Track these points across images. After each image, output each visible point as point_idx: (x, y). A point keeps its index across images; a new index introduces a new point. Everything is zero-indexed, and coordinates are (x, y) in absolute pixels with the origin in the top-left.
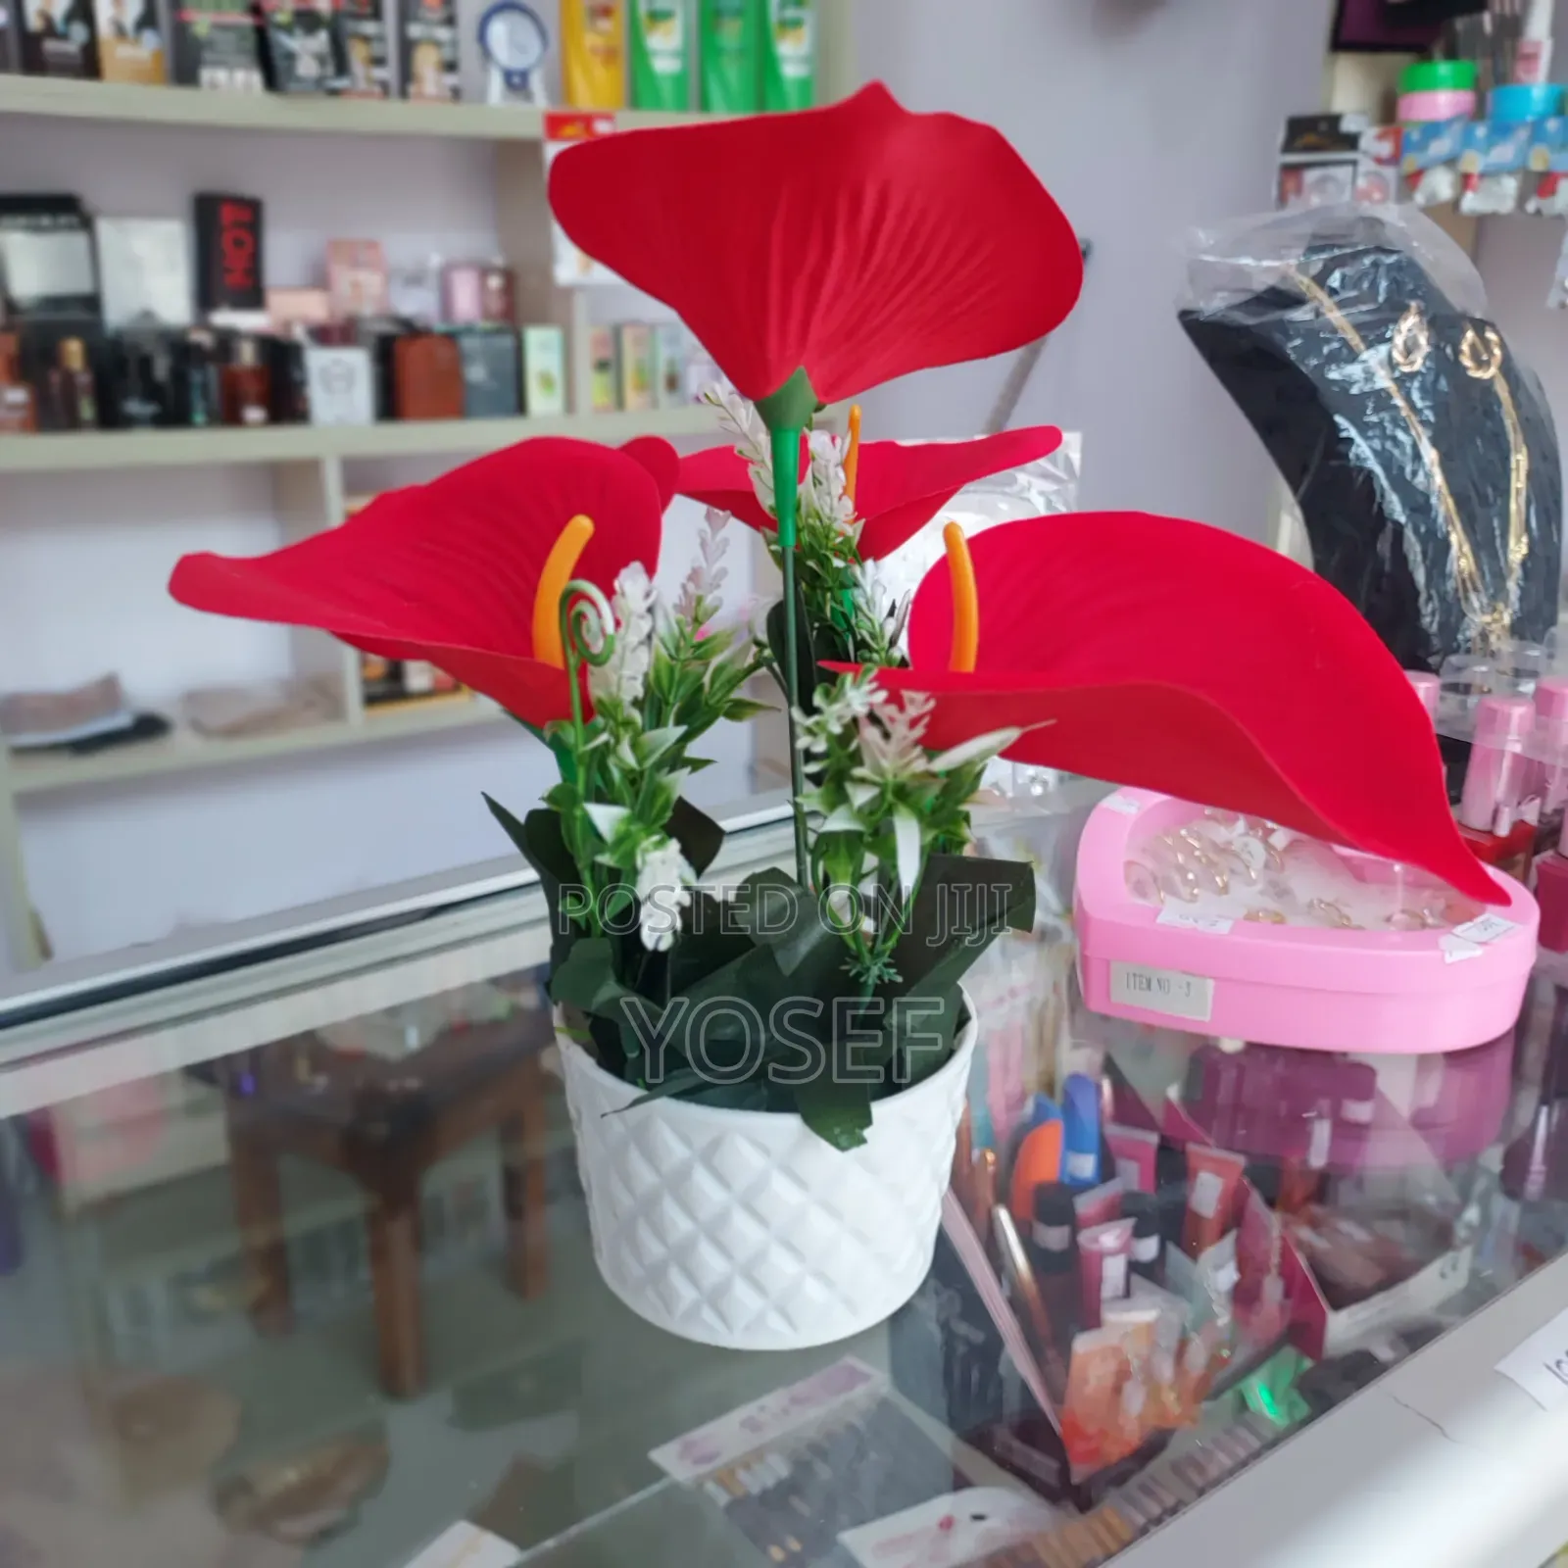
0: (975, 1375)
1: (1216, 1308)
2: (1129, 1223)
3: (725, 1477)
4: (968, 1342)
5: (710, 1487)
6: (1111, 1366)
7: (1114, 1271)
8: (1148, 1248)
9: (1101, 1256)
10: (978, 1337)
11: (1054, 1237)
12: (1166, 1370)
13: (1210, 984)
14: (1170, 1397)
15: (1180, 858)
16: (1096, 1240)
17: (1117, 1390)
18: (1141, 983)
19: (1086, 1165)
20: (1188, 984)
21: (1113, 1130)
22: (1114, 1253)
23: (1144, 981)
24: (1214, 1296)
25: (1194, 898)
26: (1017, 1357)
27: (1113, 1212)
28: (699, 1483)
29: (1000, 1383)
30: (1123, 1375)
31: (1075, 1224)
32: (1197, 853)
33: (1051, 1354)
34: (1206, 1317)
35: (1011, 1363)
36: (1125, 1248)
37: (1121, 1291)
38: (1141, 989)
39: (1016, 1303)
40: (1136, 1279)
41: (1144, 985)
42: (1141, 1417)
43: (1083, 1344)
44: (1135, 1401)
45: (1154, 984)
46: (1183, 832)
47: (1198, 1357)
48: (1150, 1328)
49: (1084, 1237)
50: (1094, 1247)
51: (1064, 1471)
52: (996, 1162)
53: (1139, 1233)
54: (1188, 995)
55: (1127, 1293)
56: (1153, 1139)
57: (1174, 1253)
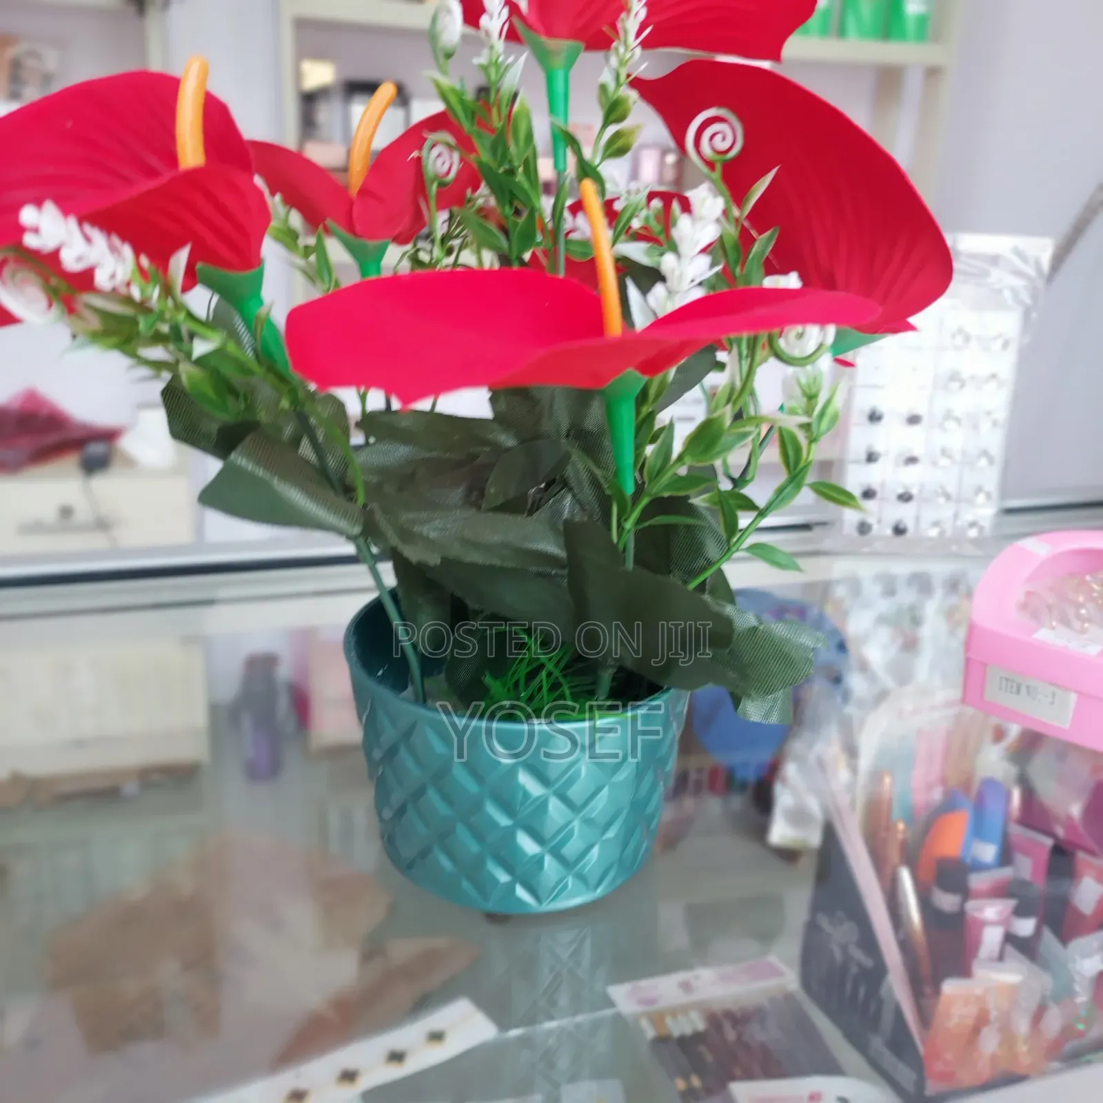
0: (862, 991)
1: (1077, 988)
2: (1011, 903)
3: (657, 1018)
4: (860, 965)
5: (645, 1024)
6: (972, 1011)
7: (992, 937)
8: (1026, 927)
9: (982, 924)
10: (868, 963)
11: (946, 901)
12: (1022, 1026)
13: (1073, 697)
14: (1023, 1048)
15: (1081, 599)
16: (981, 910)
17: (976, 1030)
18: (1012, 687)
19: (988, 852)
20: (1054, 695)
21: (1016, 830)
22: (993, 924)
23: (1015, 685)
24: (1077, 978)
25: (1083, 631)
26: (897, 985)
27: (1000, 891)
28: (637, 1018)
29: (880, 1003)
30: (982, 1021)
31: (966, 893)
32: (1095, 595)
33: (928, 990)
34: (1069, 993)
35: (890, 990)
36: (1005, 922)
37: (996, 953)
38: (1011, 692)
39: (905, 945)
40: (1010, 949)
41: (1014, 689)
42: (994, 1058)
43: (950, 987)
44: (990, 1042)
45: (1023, 689)
46: (1088, 578)
47: (1053, 1022)
48: (1013, 989)
49: (971, 905)
50: (977, 915)
51: (920, 1084)
52: (905, 832)
53: (1020, 912)
54: (1052, 703)
55: (1001, 957)
56: (1049, 842)
57: (1048, 936)
